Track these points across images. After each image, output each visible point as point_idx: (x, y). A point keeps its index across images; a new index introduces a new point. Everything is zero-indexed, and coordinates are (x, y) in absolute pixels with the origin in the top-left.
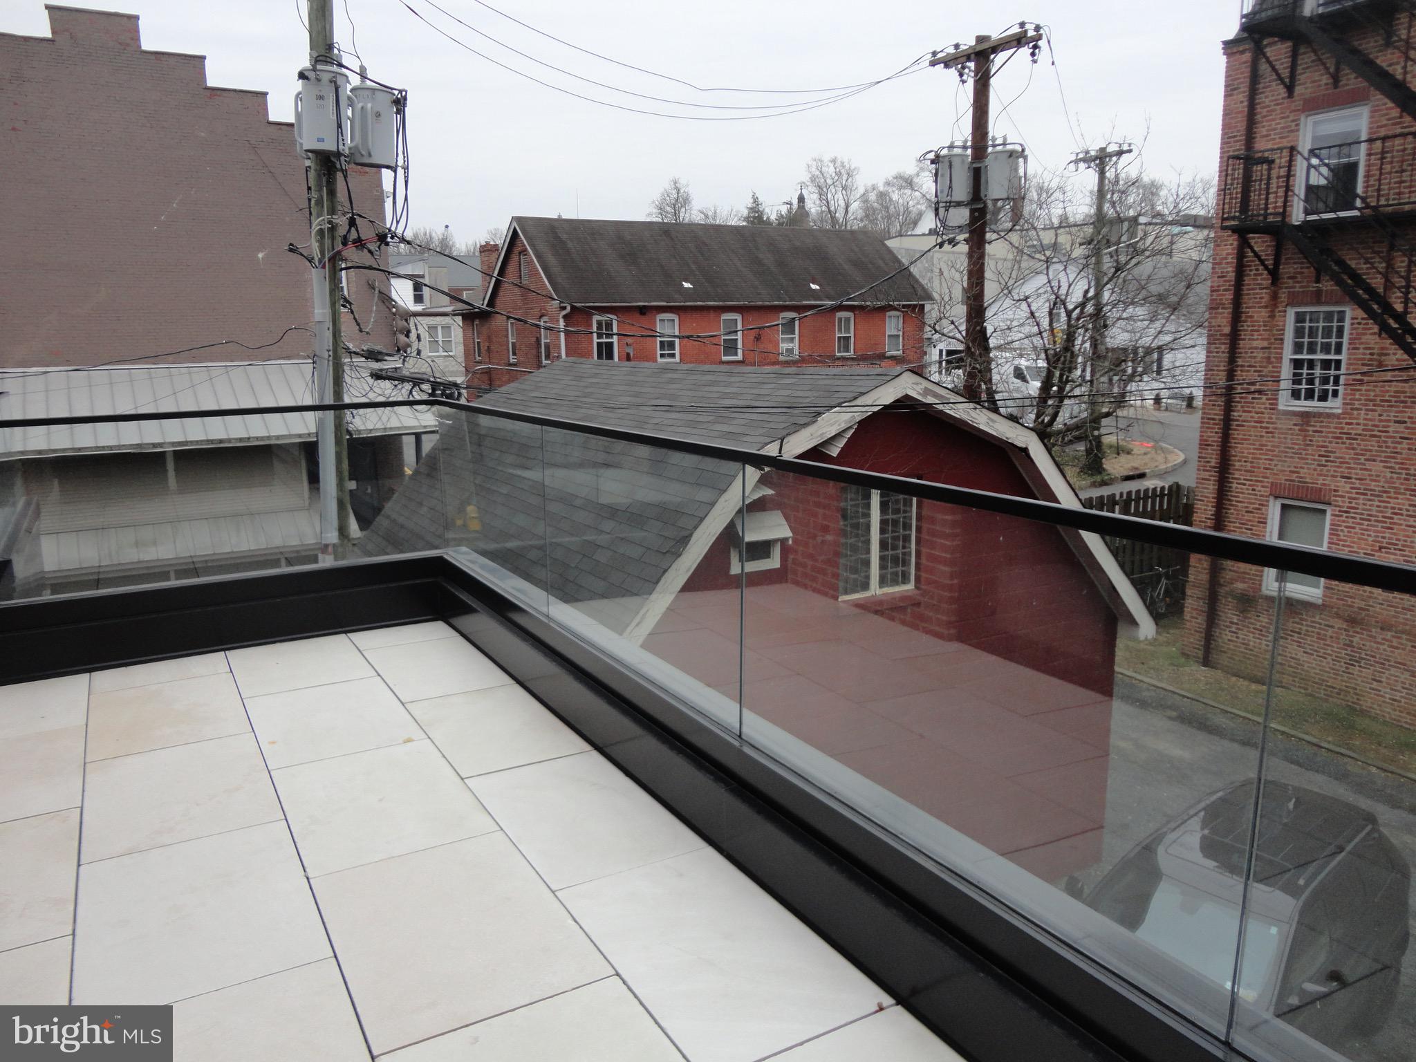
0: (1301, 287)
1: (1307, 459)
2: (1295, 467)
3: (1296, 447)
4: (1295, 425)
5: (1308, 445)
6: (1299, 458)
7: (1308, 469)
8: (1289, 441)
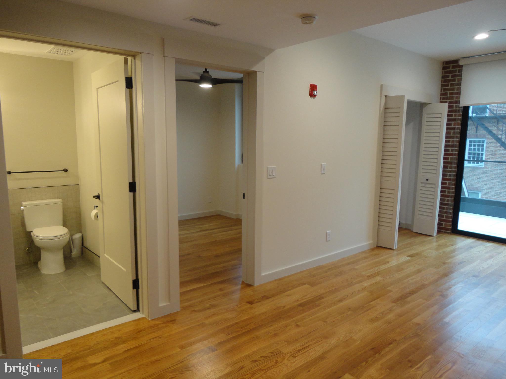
0: (472, 133)
1: (474, 179)
2: (470, 182)
3: (470, 176)
4: (470, 170)
5: (474, 176)
6: (471, 179)
7: (474, 182)
8: (468, 174)
